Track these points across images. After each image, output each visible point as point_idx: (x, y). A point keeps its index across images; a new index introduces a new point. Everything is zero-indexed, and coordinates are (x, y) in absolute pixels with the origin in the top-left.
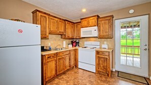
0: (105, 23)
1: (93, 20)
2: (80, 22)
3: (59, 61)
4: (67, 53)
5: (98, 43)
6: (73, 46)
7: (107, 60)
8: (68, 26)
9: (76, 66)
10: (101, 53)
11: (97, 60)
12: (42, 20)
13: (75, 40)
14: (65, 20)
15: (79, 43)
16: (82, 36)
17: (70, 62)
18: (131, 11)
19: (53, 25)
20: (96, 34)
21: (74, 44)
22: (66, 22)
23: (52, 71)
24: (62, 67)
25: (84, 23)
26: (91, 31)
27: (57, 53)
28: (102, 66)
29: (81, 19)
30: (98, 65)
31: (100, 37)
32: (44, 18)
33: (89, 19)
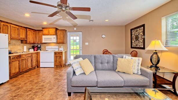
0: (61, 34)
1: (53, 31)
2: (42, 30)
3: (22, 62)
4: (29, 55)
5: (57, 47)
6: (34, 50)
7: (61, 57)
8: (29, 33)
9: (38, 66)
10: (57, 54)
11: (55, 58)
12: (4, 28)
13: (36, 45)
14: (26, 28)
15: (40, 47)
16: (43, 42)
17: (32, 63)
18: (75, 29)
19: (14, 32)
20: (55, 41)
21: (36, 49)
22: (28, 29)
23: (16, 68)
24: (24, 66)
25: (45, 31)
26: (51, 38)
27: (20, 55)
28: (58, 61)
29: (43, 28)
30: (55, 61)
31: (57, 43)
32: (6, 27)
33: (50, 29)
